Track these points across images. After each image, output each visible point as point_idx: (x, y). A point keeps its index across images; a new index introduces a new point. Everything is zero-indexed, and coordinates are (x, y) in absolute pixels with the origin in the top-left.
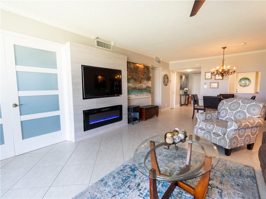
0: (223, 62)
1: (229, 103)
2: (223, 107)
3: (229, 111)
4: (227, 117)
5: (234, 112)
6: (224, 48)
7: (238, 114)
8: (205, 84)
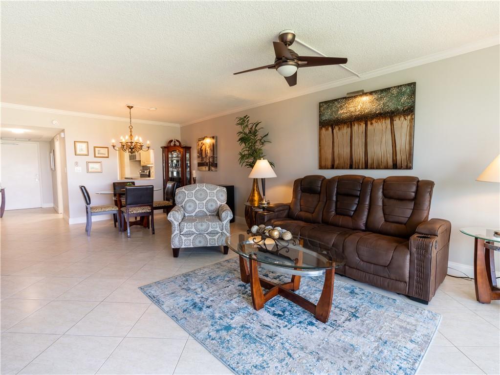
0: (131, 129)
1: (194, 192)
2: (187, 199)
3: (197, 202)
4: (197, 210)
5: (204, 202)
6: (130, 107)
7: (210, 204)
8: (77, 164)
